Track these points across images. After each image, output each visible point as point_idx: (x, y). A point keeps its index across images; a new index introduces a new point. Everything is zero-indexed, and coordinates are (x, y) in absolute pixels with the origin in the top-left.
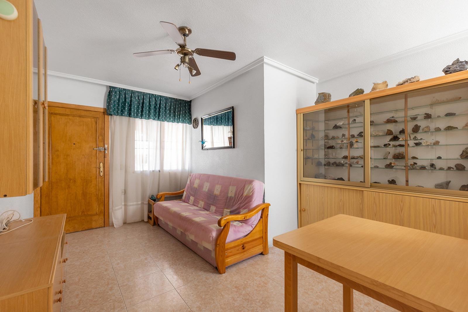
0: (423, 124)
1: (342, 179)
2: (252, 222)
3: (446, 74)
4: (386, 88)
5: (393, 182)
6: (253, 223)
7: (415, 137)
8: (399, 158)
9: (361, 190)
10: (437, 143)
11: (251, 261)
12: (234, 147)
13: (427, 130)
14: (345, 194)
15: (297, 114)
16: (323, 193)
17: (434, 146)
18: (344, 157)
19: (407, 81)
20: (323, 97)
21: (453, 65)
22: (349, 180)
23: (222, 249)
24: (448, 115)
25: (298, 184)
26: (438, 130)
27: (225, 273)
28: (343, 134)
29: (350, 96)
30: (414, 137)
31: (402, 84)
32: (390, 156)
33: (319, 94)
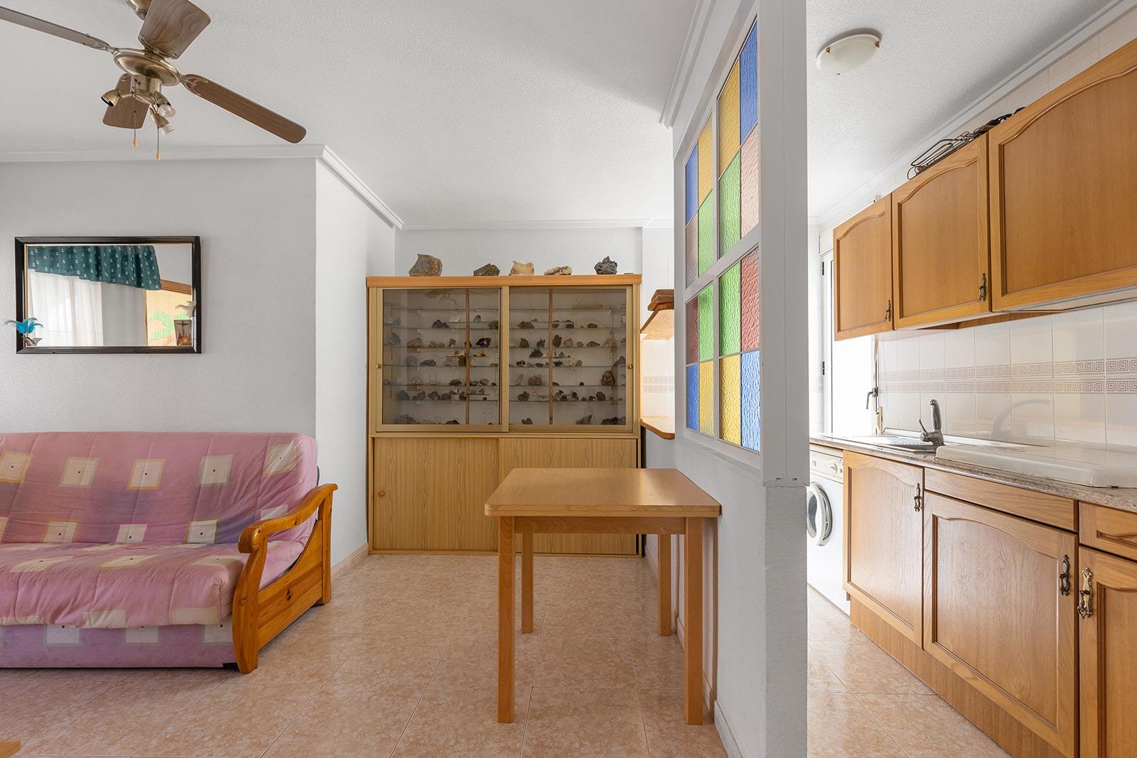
0: (565, 335)
1: (455, 422)
2: (299, 533)
3: (598, 274)
4: (531, 275)
5: (529, 422)
6: (303, 535)
7: (562, 353)
8: (537, 385)
9: (494, 438)
10: (579, 364)
11: (302, 625)
12: (199, 351)
13: (569, 345)
14: (467, 448)
15: (368, 289)
16: (425, 452)
17: (576, 368)
18: (452, 382)
19: (559, 271)
20: (428, 265)
21: (603, 263)
22: (467, 422)
23: (252, 608)
24: (592, 326)
25: (370, 439)
26: (580, 345)
27: (256, 668)
28: (452, 339)
29: (476, 273)
30: (560, 353)
31: (552, 274)
32: (524, 382)
33: (420, 256)
